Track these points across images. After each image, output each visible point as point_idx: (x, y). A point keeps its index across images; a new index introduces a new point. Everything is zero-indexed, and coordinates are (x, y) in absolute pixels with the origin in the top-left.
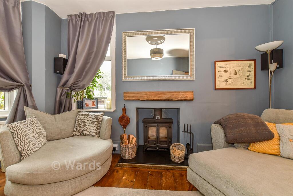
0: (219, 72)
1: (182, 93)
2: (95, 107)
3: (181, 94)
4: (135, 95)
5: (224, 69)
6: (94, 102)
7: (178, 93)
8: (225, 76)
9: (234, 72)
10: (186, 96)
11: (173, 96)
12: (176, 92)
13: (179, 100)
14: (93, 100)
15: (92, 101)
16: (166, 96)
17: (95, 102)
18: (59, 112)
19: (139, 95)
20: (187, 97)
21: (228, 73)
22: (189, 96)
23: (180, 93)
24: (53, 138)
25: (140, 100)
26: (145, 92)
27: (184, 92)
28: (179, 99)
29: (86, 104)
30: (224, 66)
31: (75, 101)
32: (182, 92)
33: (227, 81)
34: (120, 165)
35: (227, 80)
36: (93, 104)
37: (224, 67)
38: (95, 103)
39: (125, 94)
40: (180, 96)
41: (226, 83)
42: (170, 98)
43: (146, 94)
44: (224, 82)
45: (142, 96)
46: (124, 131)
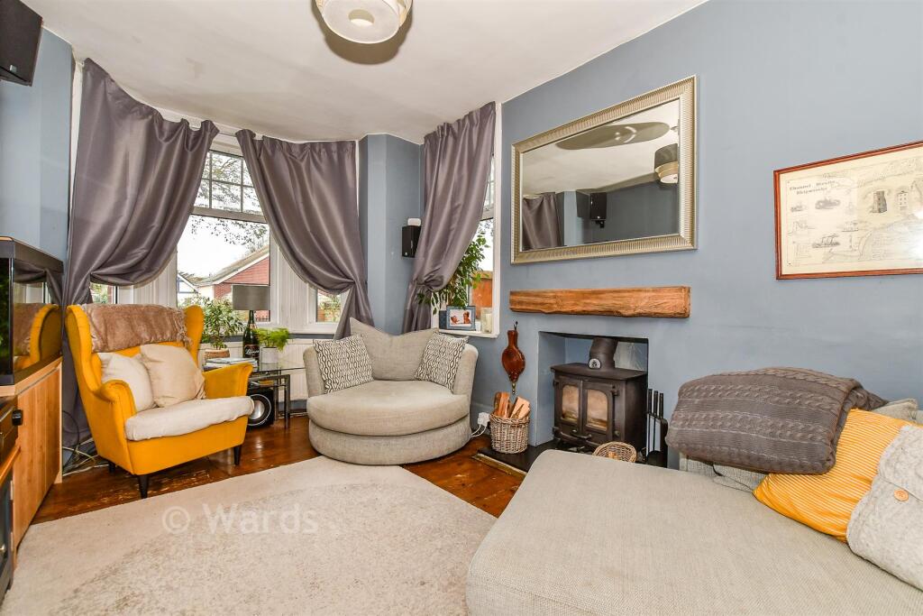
0: (794, 209)
1: (648, 294)
2: (469, 325)
3: (645, 298)
4: (532, 299)
5: (820, 196)
6: (468, 314)
7: (635, 295)
8: (826, 223)
9: (872, 200)
10: (660, 301)
11: (621, 303)
12: (629, 291)
13: (640, 315)
14: (465, 309)
15: (463, 312)
16: (602, 302)
17: (470, 315)
18: (409, 330)
19: (539, 300)
20: (664, 305)
21: (835, 210)
22: (671, 303)
23: (643, 295)
24: (383, 377)
25: (544, 313)
26: (553, 292)
27: (653, 291)
28: (638, 311)
29: (452, 318)
30: (818, 184)
31: (435, 312)
32: (648, 291)
33: (837, 244)
34: (478, 457)
35: (835, 240)
36: (467, 320)
37: (820, 187)
38: (470, 318)
39: (514, 298)
40: (643, 303)
41: (828, 249)
42: (612, 309)
43: (555, 297)
44: (817, 246)
45: (546, 301)
46: (514, 387)
